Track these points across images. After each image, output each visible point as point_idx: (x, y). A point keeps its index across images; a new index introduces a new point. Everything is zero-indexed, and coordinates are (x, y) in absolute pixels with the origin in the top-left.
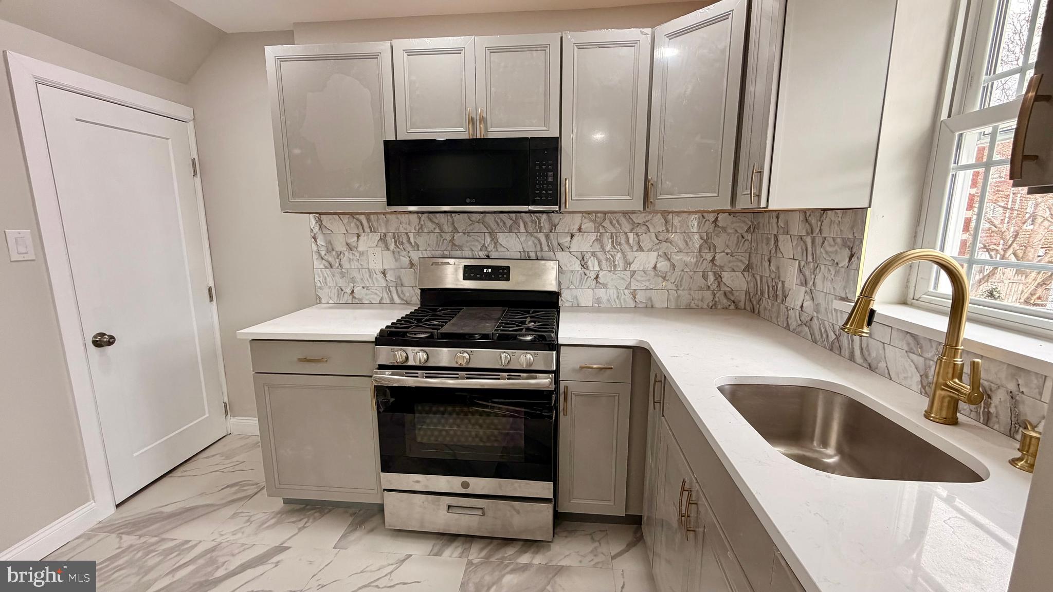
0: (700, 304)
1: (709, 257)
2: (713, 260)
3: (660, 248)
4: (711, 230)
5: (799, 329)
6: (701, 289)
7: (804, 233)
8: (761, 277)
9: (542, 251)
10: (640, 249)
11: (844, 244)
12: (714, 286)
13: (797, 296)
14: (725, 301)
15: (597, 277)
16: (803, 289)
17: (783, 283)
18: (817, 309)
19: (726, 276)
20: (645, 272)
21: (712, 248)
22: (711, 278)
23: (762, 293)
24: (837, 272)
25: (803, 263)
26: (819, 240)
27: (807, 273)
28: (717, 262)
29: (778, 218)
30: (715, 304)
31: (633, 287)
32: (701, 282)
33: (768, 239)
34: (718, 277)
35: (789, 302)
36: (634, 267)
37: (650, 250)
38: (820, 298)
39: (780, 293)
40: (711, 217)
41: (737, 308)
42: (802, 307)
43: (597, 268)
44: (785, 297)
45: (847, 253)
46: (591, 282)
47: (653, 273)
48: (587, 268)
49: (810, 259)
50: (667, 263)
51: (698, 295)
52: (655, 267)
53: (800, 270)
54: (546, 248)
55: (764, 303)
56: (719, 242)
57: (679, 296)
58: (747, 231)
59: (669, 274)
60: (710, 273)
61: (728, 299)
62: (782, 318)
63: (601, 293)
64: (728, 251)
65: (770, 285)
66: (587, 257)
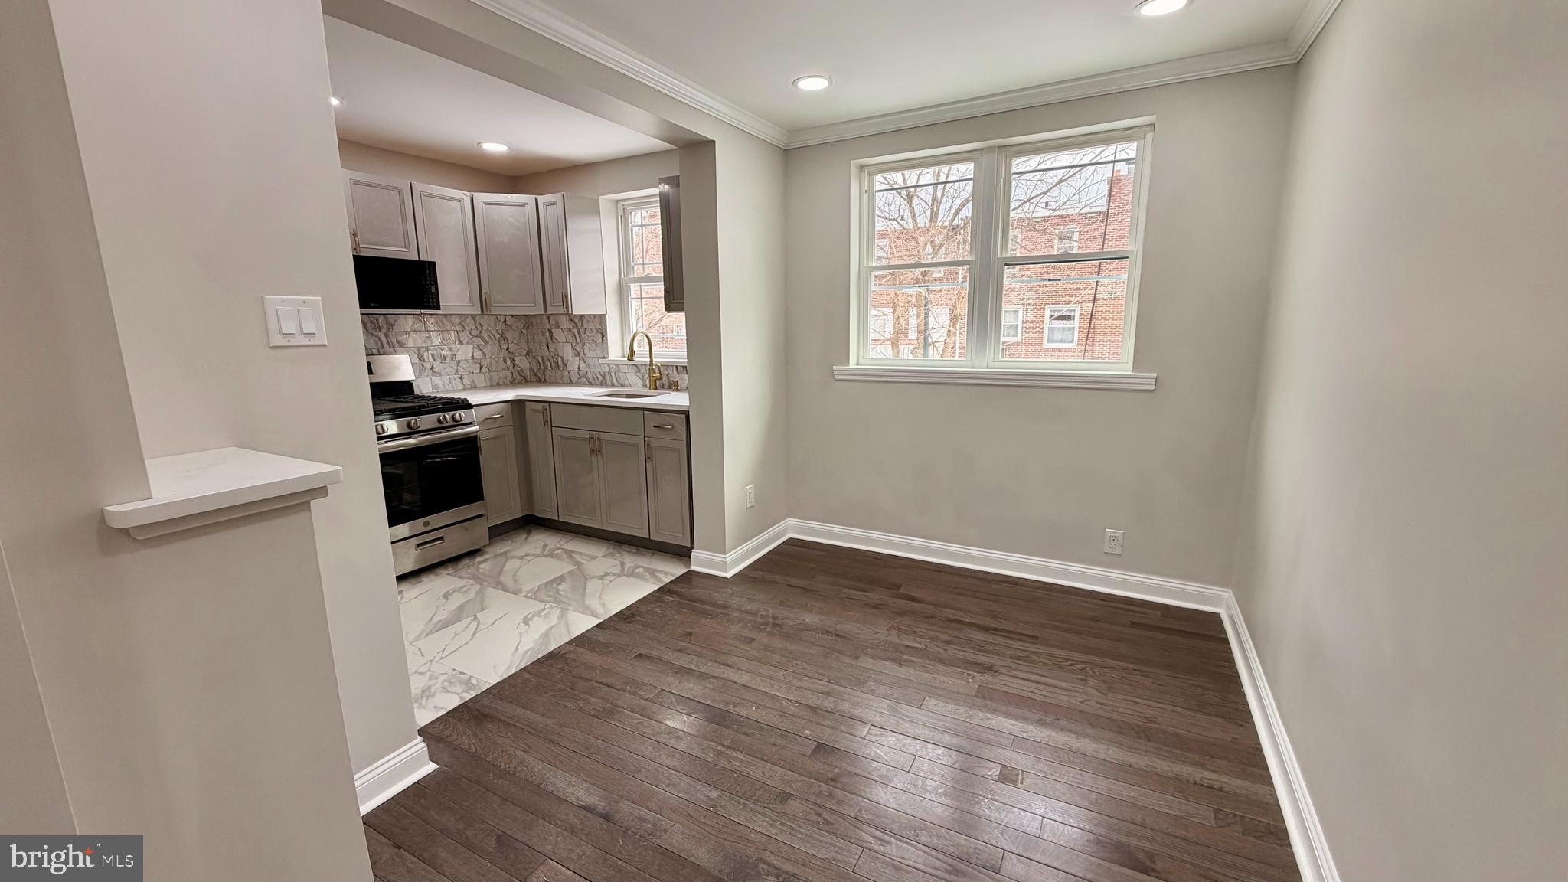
0: (505, 380)
1: (505, 346)
2: (508, 349)
3: (474, 341)
4: (503, 328)
5: (579, 381)
6: (504, 370)
7: (571, 327)
8: (542, 357)
9: (383, 347)
10: (461, 343)
11: (598, 332)
12: (511, 367)
13: (574, 363)
14: (519, 377)
15: (432, 368)
16: (577, 358)
17: (562, 358)
18: (589, 366)
19: (517, 359)
20: (466, 360)
21: (506, 340)
22: (509, 362)
23: (545, 367)
24: (597, 346)
25: (574, 344)
26: (582, 331)
27: (578, 349)
28: (511, 350)
29: (549, 319)
30: (514, 380)
31: (460, 373)
32: (503, 365)
33: (543, 334)
34: (513, 360)
35: (569, 368)
36: (458, 358)
37: (468, 344)
38: (589, 361)
39: (560, 363)
40: (502, 318)
41: (526, 381)
42: (579, 368)
43: (431, 360)
44: (565, 365)
45: (600, 335)
46: (428, 372)
47: (472, 361)
48: (424, 361)
49: (578, 341)
50: (480, 353)
51: (502, 374)
52: (473, 356)
53: (573, 348)
54: (386, 346)
55: (549, 372)
56: (509, 335)
57: (491, 377)
58: (524, 328)
59: (482, 360)
60: (508, 358)
61: (521, 376)
62: (566, 379)
63: (437, 380)
64: (515, 342)
65: (552, 360)
66: (422, 351)
